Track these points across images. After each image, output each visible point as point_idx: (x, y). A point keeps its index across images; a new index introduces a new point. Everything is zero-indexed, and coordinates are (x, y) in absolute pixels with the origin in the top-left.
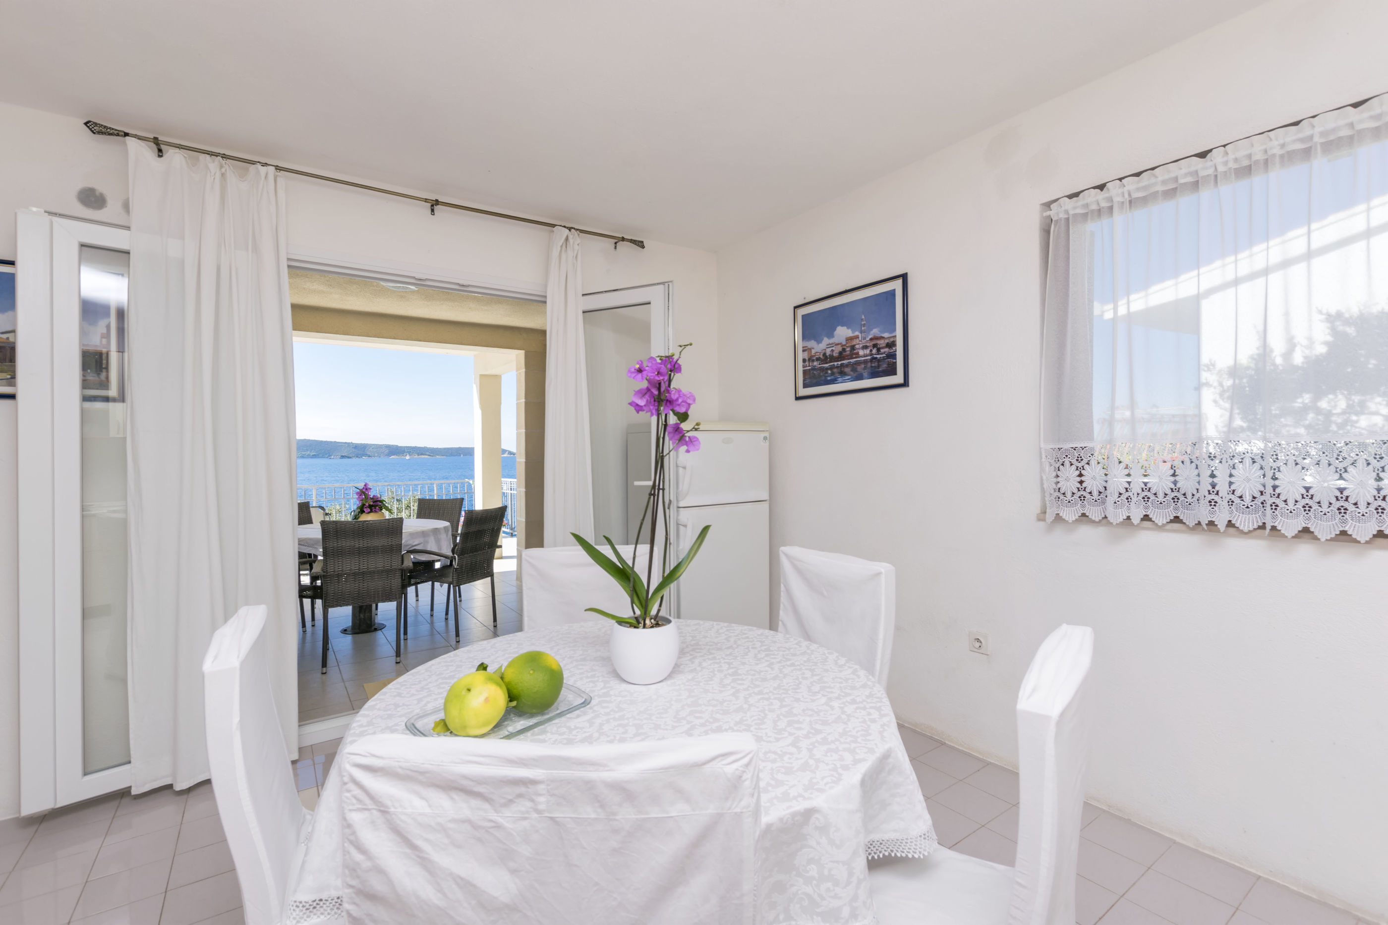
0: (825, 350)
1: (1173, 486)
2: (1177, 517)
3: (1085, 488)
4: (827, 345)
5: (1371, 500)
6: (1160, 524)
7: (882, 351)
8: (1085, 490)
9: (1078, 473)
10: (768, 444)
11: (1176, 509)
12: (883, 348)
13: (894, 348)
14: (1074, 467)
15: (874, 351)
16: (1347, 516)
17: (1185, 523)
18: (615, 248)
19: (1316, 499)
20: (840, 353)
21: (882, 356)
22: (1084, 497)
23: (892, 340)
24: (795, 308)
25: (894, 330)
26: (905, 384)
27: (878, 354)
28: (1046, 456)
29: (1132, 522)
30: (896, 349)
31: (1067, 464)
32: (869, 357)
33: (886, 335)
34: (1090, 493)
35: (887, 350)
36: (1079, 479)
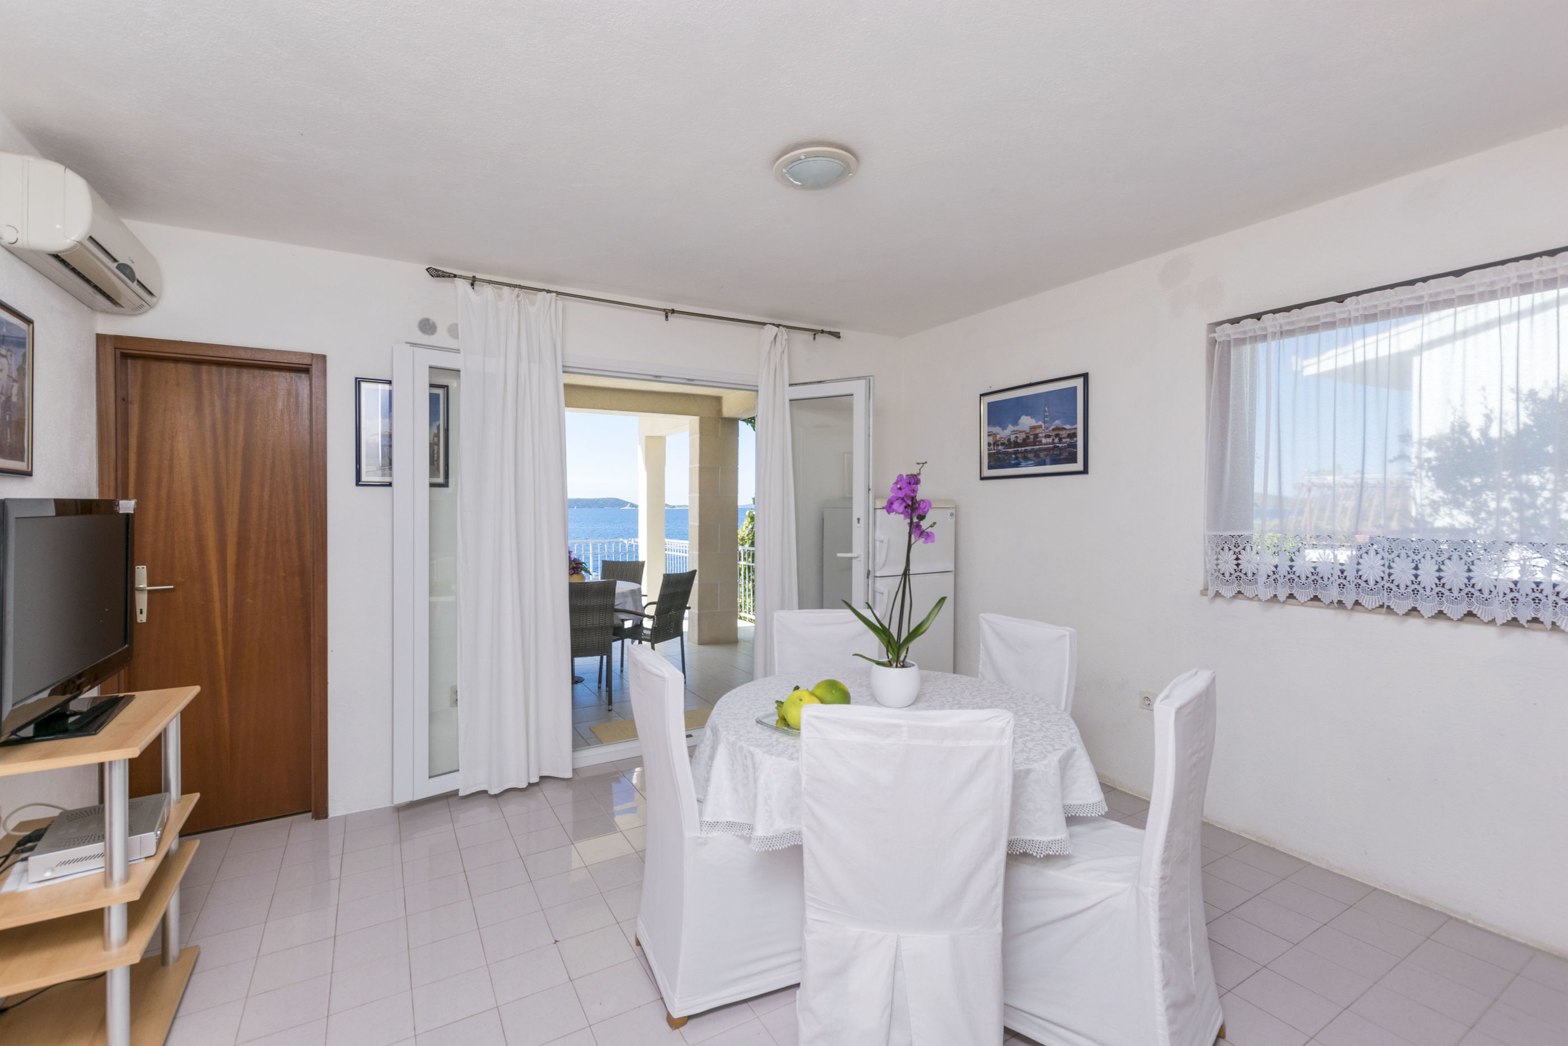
0: (1010, 436)
1: (1313, 571)
2: (1316, 596)
3: (1241, 570)
4: (1012, 432)
5: (1463, 587)
6: (1302, 602)
7: (1064, 440)
8: (1241, 572)
9: (1235, 557)
10: (954, 519)
11: (1315, 589)
12: (1065, 438)
13: (1075, 439)
14: (1232, 552)
15: (1056, 440)
16: (1443, 599)
17: (1322, 601)
18: (814, 339)
19: (1422, 585)
20: (1024, 440)
21: (1063, 445)
22: (1240, 577)
23: (1073, 431)
24: (981, 395)
25: (1075, 423)
26: (1085, 471)
27: (1060, 443)
28: (1209, 542)
29: (1278, 600)
30: (1077, 440)
31: (1226, 549)
32: (1051, 446)
33: (1067, 427)
34: (1245, 574)
35: (1068, 440)
36: (1236, 562)
